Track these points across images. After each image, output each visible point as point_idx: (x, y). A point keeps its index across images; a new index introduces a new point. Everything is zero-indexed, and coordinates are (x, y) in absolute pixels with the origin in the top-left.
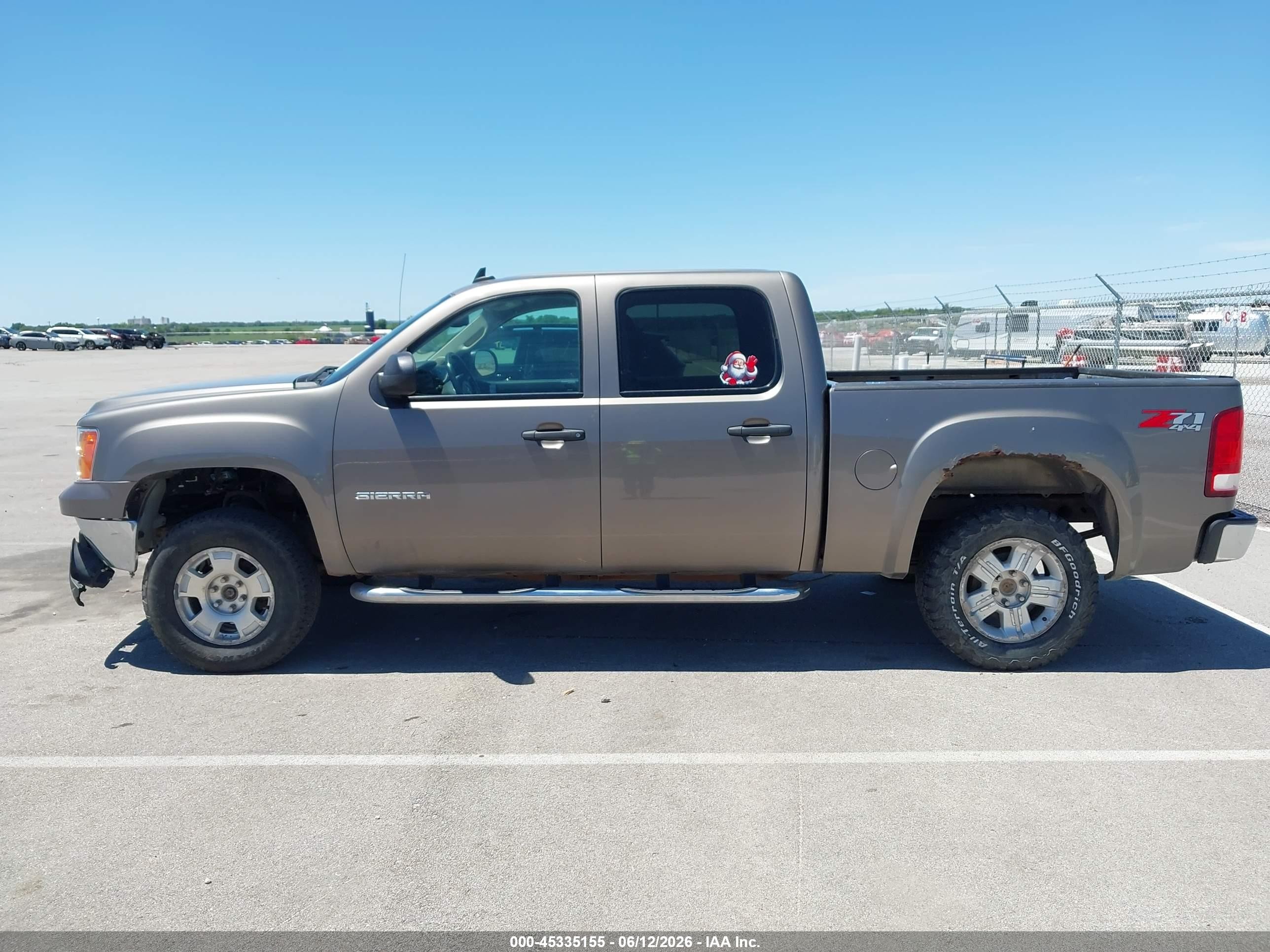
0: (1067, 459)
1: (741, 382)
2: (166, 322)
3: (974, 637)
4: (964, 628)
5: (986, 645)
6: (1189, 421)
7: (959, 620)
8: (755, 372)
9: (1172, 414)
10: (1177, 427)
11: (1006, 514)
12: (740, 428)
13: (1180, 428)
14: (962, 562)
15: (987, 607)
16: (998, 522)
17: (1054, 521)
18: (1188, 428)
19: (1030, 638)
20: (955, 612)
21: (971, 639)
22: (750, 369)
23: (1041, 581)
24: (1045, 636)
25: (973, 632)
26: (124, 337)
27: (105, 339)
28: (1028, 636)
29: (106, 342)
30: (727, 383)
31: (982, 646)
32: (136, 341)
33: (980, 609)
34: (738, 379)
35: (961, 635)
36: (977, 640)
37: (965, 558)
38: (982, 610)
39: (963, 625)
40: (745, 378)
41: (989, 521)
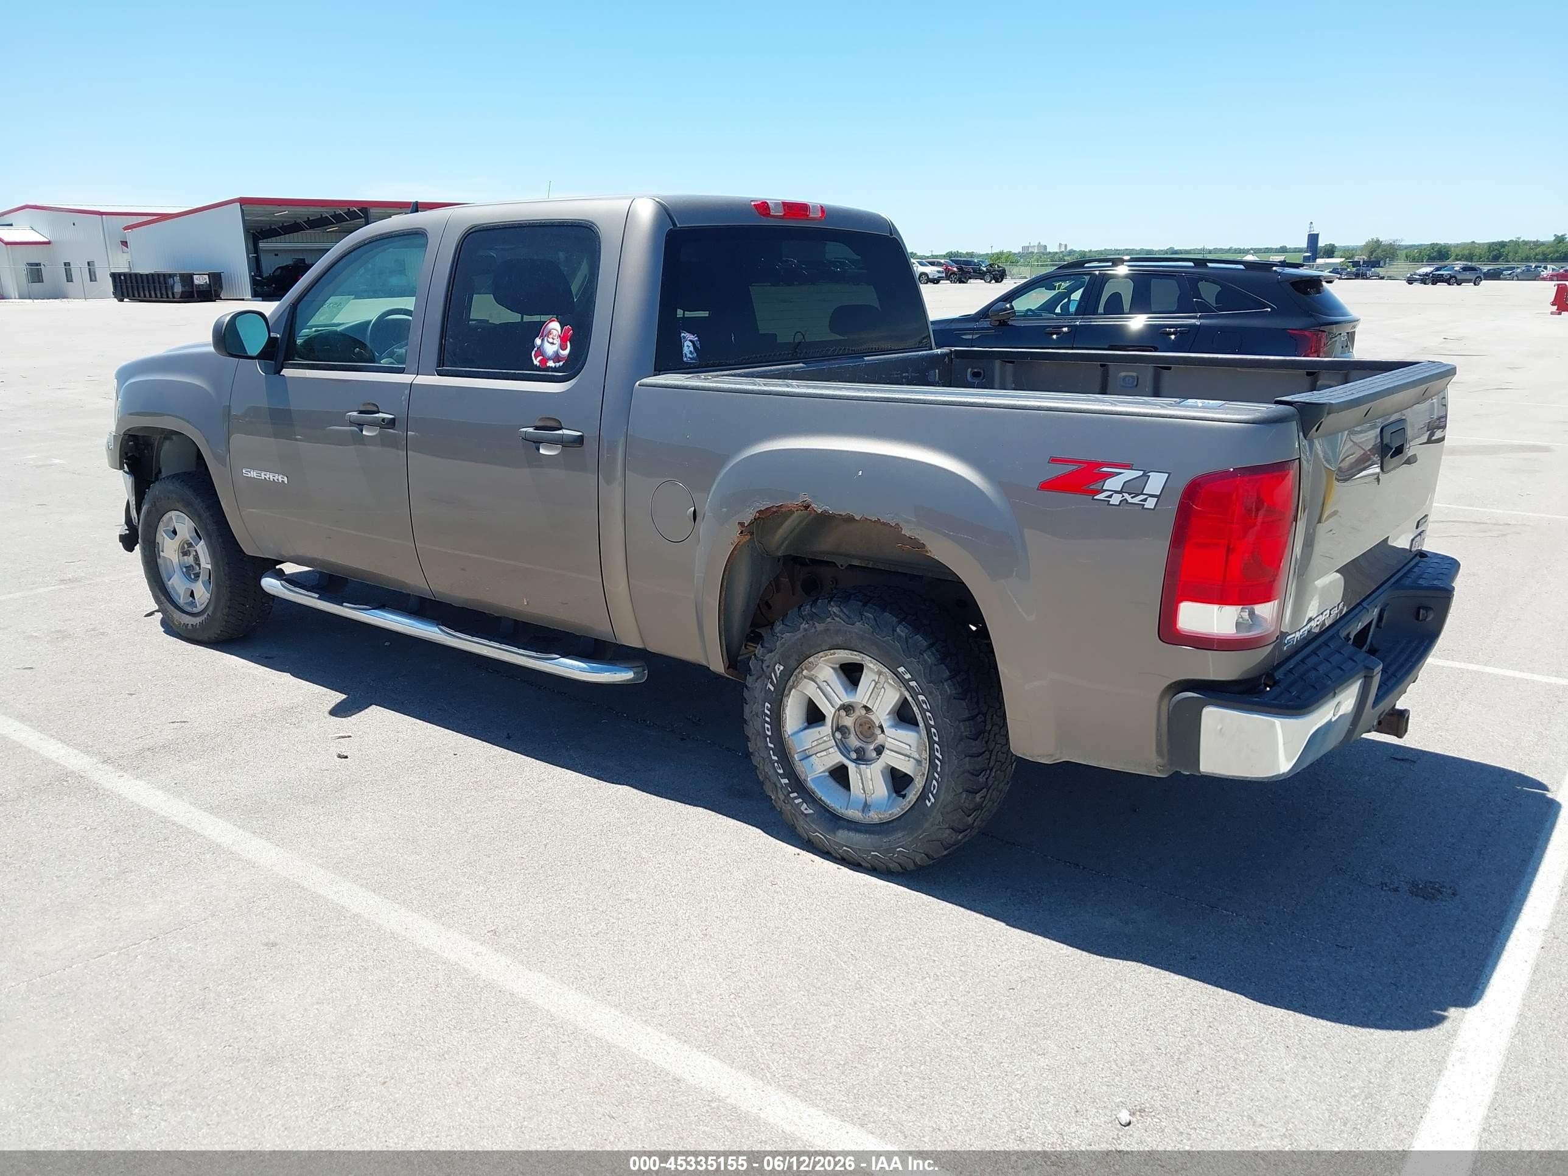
0: (903, 533)
1: (551, 364)
2: (1063, 249)
3: (795, 794)
4: (783, 776)
5: (812, 811)
6: (1134, 488)
7: (776, 762)
8: (566, 352)
9: (1105, 469)
10: (1110, 496)
11: (835, 610)
12: (531, 430)
13: (1116, 499)
14: (778, 672)
15: (824, 753)
16: (822, 620)
17: (903, 634)
18: (1130, 500)
19: (877, 821)
20: (772, 749)
21: (792, 795)
22: (563, 348)
23: (899, 731)
24: (895, 823)
25: (798, 785)
26: (960, 269)
27: (939, 272)
28: (874, 817)
29: (940, 275)
30: (538, 364)
31: (806, 812)
32: (974, 274)
33: (816, 754)
34: (549, 359)
35: (779, 785)
36: (800, 800)
37: (782, 668)
38: (818, 755)
39: (781, 771)
40: (557, 358)
41: (813, 617)
